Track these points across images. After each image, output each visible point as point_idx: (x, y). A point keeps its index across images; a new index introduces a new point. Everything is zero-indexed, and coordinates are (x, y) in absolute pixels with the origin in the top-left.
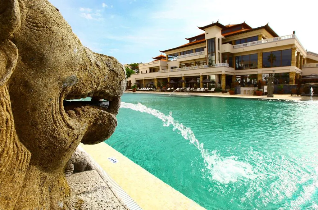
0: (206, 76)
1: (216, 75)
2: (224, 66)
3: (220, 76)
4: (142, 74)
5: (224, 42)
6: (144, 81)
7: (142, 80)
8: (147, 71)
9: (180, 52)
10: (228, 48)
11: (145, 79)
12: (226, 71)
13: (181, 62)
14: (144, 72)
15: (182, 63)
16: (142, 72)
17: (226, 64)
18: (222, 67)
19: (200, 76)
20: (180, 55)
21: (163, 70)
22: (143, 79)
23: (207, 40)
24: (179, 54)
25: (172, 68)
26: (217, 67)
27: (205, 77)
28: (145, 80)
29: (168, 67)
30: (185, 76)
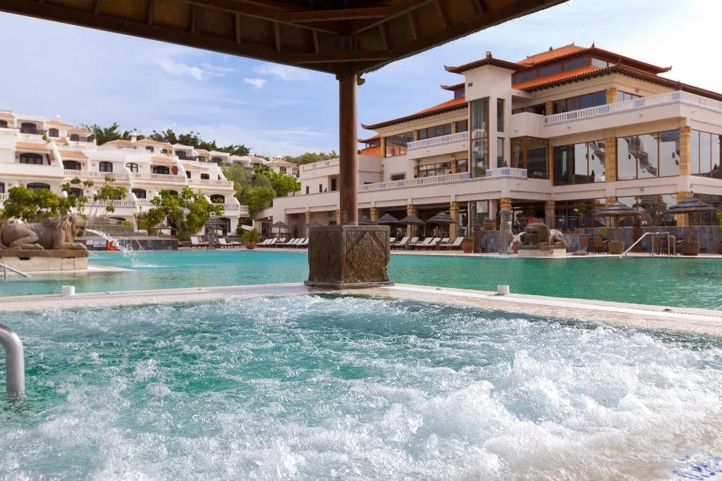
0: (466, 202)
1: (488, 201)
2: (508, 178)
3: (498, 204)
4: (308, 197)
5: (519, 107)
6: (307, 217)
7: (303, 215)
8: (321, 186)
9: (419, 131)
10: (526, 125)
11: (312, 211)
12: (515, 189)
13: (418, 160)
14: (314, 189)
15: (421, 164)
16: (308, 188)
18: (503, 178)
19: (449, 203)
20: (419, 139)
21: (365, 183)
22: (307, 210)
23: (471, 102)
24: (415, 137)
25: (395, 178)
26: (490, 179)
28: (312, 214)
29: (385, 174)
30: (416, 203)
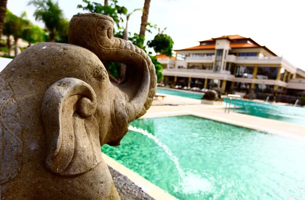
2: (227, 74)
3: (222, 81)
5: (230, 53)
13: (189, 63)
17: (229, 72)
19: (205, 79)
21: (170, 68)
25: (179, 67)
27: (209, 80)
29: (176, 65)
